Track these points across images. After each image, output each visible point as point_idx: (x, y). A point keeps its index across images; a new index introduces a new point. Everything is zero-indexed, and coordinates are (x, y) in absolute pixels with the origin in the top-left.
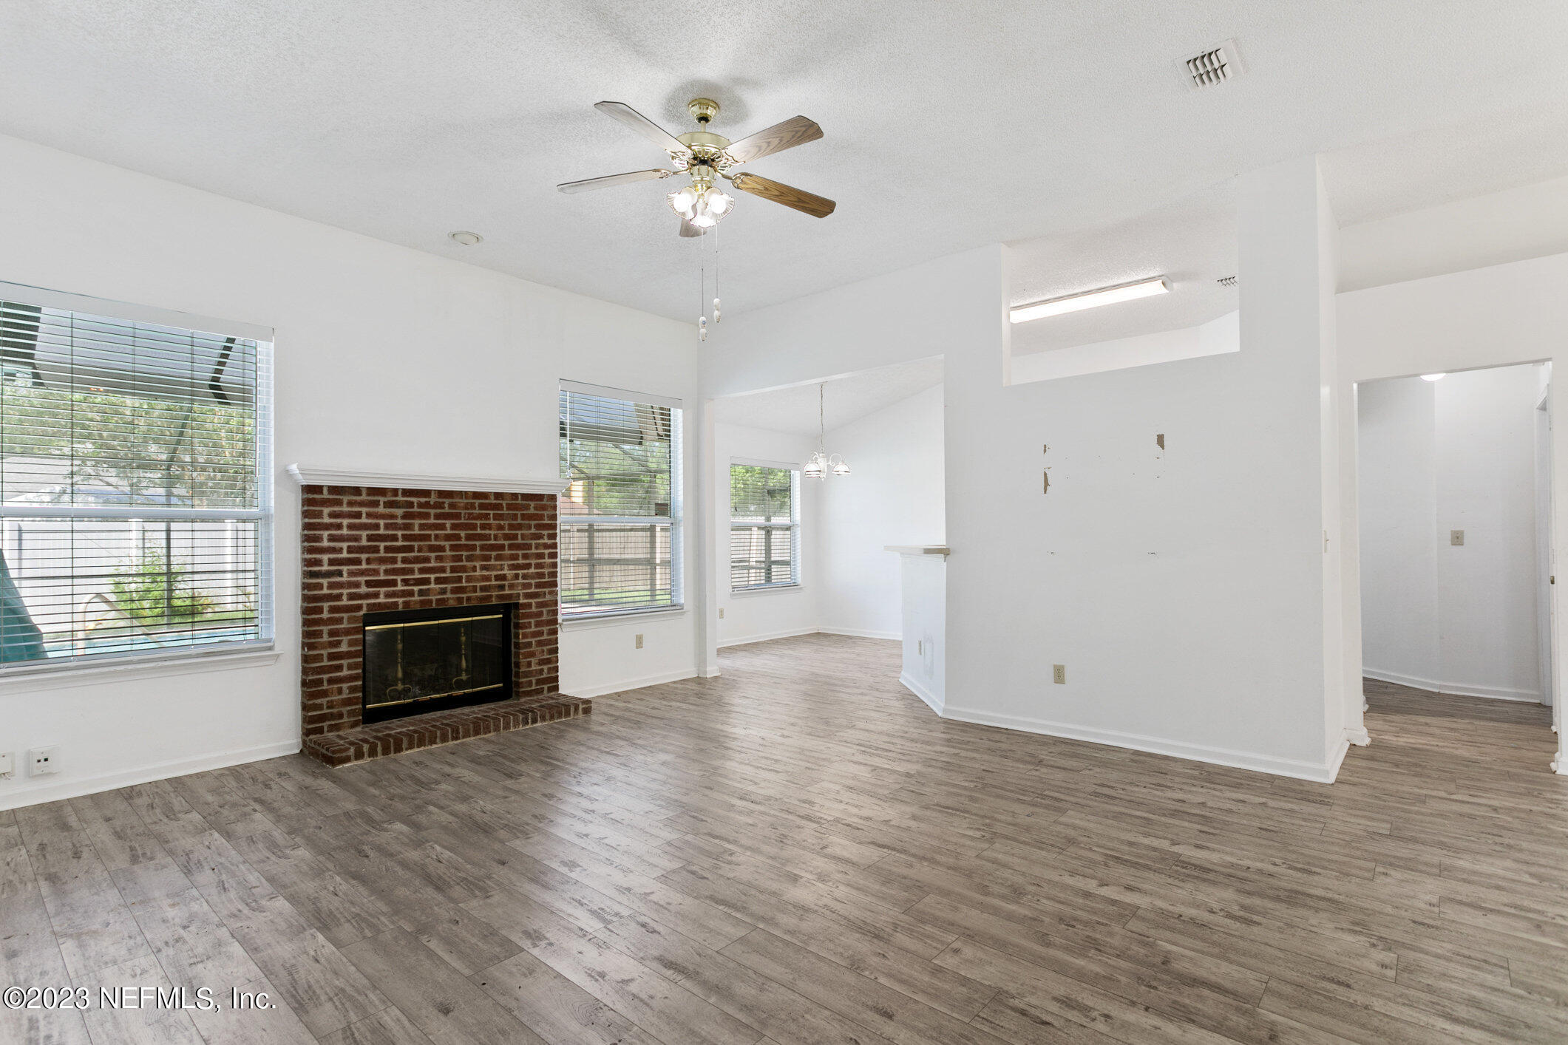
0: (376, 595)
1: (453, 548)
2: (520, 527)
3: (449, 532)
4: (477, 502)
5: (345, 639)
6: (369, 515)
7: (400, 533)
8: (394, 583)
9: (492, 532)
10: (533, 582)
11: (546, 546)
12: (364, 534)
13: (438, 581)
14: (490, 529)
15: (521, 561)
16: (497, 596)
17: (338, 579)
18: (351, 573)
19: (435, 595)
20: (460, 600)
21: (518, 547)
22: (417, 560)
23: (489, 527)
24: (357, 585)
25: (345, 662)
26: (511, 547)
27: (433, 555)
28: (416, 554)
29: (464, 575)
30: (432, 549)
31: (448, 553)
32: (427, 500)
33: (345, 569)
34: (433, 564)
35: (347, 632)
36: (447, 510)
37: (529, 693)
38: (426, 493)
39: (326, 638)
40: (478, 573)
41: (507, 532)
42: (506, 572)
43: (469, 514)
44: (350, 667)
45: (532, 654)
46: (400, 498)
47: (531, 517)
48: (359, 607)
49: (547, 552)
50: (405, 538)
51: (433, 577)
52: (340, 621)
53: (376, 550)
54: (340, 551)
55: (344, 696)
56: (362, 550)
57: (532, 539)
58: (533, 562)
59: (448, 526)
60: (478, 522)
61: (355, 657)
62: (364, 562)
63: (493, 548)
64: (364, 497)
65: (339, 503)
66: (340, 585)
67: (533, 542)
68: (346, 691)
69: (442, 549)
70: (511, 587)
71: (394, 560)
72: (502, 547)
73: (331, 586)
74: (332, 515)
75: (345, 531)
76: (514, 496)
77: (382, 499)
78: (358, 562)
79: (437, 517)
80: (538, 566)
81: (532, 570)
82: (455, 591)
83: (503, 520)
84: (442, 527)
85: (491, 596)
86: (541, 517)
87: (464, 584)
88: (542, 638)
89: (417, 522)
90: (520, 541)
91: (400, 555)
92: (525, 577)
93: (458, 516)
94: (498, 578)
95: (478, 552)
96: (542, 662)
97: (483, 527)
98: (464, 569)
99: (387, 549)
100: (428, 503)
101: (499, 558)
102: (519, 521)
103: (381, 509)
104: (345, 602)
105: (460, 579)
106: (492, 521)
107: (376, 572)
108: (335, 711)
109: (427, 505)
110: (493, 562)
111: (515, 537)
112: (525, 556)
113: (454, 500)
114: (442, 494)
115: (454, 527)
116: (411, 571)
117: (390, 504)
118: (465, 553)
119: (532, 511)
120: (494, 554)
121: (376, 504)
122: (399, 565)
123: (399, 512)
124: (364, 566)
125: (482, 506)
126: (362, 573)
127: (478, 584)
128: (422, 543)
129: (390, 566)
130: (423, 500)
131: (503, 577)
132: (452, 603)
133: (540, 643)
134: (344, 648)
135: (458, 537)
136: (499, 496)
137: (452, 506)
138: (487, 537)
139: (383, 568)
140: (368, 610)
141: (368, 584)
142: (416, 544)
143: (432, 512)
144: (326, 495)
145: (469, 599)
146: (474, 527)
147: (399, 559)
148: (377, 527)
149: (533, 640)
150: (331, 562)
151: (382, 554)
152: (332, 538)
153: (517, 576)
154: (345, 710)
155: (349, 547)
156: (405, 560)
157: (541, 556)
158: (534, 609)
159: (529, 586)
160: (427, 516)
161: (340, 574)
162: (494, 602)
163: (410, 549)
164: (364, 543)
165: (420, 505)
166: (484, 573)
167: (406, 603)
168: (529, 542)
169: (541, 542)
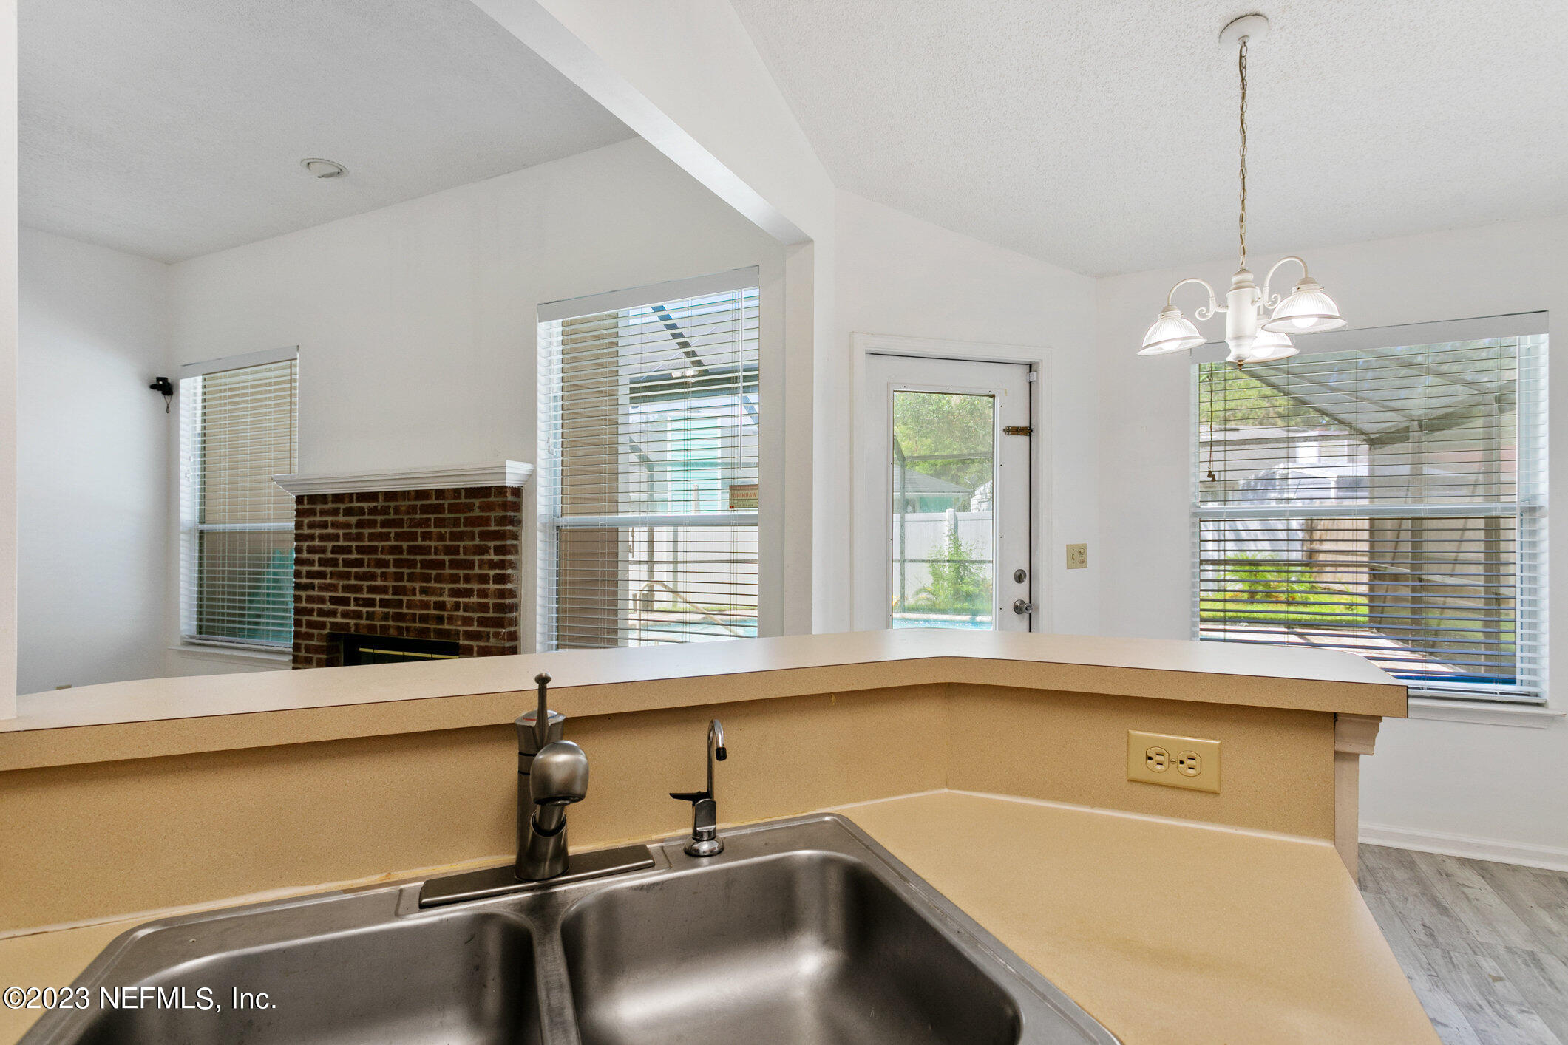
0: (335, 613)
1: (396, 563)
6: (333, 525)
7: (353, 544)
8: (348, 602)
9: (433, 544)
10: (475, 615)
11: (493, 565)
12: (330, 545)
14: (431, 539)
15: (462, 585)
16: (435, 630)
17: (312, 594)
18: (320, 588)
19: (379, 620)
20: (399, 629)
22: (365, 577)
23: (430, 536)
24: (323, 601)
26: (454, 564)
27: (380, 571)
28: (366, 569)
29: (405, 599)
30: (378, 563)
31: (392, 569)
32: (376, 504)
33: (316, 583)
34: (378, 582)
36: (392, 516)
38: (376, 497)
40: (419, 597)
41: (448, 543)
42: (446, 598)
43: (412, 520)
46: (356, 504)
48: (324, 625)
49: (492, 573)
50: (359, 550)
51: (378, 598)
52: (312, 637)
53: (334, 563)
54: (312, 563)
56: (326, 563)
57: (475, 554)
59: (393, 536)
60: (420, 530)
62: (328, 577)
63: (433, 564)
64: (330, 506)
66: (312, 600)
67: (477, 558)
69: (388, 564)
70: (450, 619)
71: (349, 576)
72: (443, 564)
75: (317, 543)
76: (457, 492)
77: (342, 507)
78: (324, 575)
79: (383, 525)
81: (474, 599)
82: (395, 617)
83: (444, 527)
84: (387, 537)
85: (429, 630)
87: (405, 610)
89: (367, 532)
91: (353, 570)
93: (401, 523)
94: (436, 606)
95: (419, 569)
97: (424, 536)
98: (405, 591)
99: (345, 563)
101: (438, 578)
102: (462, 528)
103: (341, 518)
104: (314, 618)
105: (401, 604)
106: (433, 529)
107: (335, 588)
109: (375, 511)
110: (433, 584)
111: (458, 550)
112: (466, 578)
113: (398, 503)
114: (387, 496)
115: (397, 537)
116: (361, 589)
118: (406, 571)
120: (434, 573)
121: (336, 512)
122: (353, 582)
123: (354, 520)
124: (328, 581)
126: (327, 588)
127: (418, 612)
128: (370, 557)
129: (346, 583)
130: (372, 505)
131: (443, 606)
132: (392, 632)
135: (402, 551)
136: (440, 493)
137: (397, 510)
138: (429, 550)
140: (330, 629)
141: (331, 600)
142: (366, 557)
144: (305, 505)
145: (408, 629)
146: (415, 537)
147: (354, 575)
148: (337, 537)
150: (309, 575)
151: (341, 568)
152: (309, 550)
153: (457, 606)
155: (319, 560)
156: (356, 576)
157: (484, 579)
159: (470, 620)
161: (313, 588)
162: (433, 638)
163: (361, 563)
164: (329, 555)
165: (370, 512)
166: (425, 598)
167: (356, 625)
168: (471, 557)
169: (486, 557)
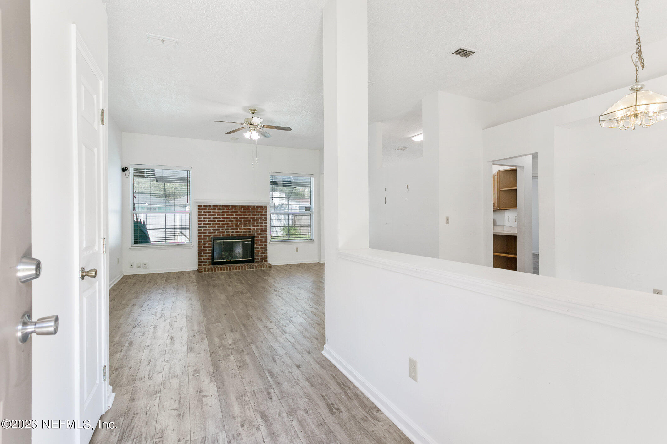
0: (215, 233)
1: (236, 221)
2: (255, 215)
3: (234, 216)
4: (243, 208)
5: (207, 243)
6: (213, 212)
7: (221, 217)
8: (219, 230)
9: (247, 217)
10: (259, 230)
11: (263, 220)
12: (212, 217)
13: (231, 229)
14: (246, 216)
15: (256, 225)
16: (248, 234)
17: (206, 228)
18: (209, 227)
19: (231, 233)
20: (237, 235)
21: (255, 221)
22: (226, 224)
23: (246, 215)
24: (210, 230)
25: (207, 249)
26: (253, 221)
27: (230, 223)
28: (225, 222)
29: (239, 228)
30: (230, 221)
31: (234, 222)
32: (228, 208)
33: (207, 226)
34: (230, 225)
35: (208, 241)
36: (234, 211)
37: (258, 262)
38: (228, 206)
39: (202, 243)
40: (243, 228)
41: (251, 216)
42: (251, 227)
43: (241, 212)
44: (208, 250)
45: (259, 251)
46: (221, 208)
47: (259, 212)
48: (211, 236)
49: (264, 222)
50: (223, 218)
51: (230, 228)
52: (206, 239)
53: (215, 221)
54: (206, 221)
55: (207, 257)
56: (211, 221)
58: (259, 225)
59: (234, 215)
60: (243, 214)
61: (209, 248)
62: (212, 224)
63: (247, 221)
64: (212, 208)
65: (206, 209)
66: (206, 230)
67: (259, 219)
68: (207, 256)
69: (232, 221)
70: (253, 232)
71: (219, 224)
72: (250, 221)
73: (204, 230)
74: (204, 212)
75: (207, 216)
76: (254, 206)
77: (216, 208)
78: (210, 224)
79: (231, 212)
80: (261, 226)
81: (259, 227)
82: (236, 232)
83: (250, 213)
84: (233, 215)
85: (247, 234)
86: (262, 212)
87: (239, 230)
88: (262, 247)
89: (226, 214)
90: (255, 219)
91: (221, 223)
92: (257, 229)
93: (237, 212)
94: (248, 229)
95: (243, 222)
96: (262, 253)
97: (244, 215)
98: (239, 226)
99: (218, 221)
100: (229, 209)
101: (249, 223)
102: (255, 213)
103: (216, 211)
104: (207, 234)
105: (237, 229)
106: (247, 213)
107: (215, 227)
108: (205, 261)
109: (228, 209)
110: (247, 225)
111: (254, 218)
112: (257, 223)
113: (236, 208)
114: (232, 206)
115: (236, 215)
116: (224, 227)
117: (218, 209)
118: (239, 222)
119: (259, 210)
120: (247, 222)
121: (215, 209)
122: (221, 225)
123: (221, 211)
124: (212, 225)
125: (244, 209)
126: (211, 227)
127: (243, 231)
128: (227, 219)
129: (218, 225)
130: (227, 208)
131: (250, 229)
132: (235, 235)
133: (261, 248)
134: (207, 245)
135: (237, 218)
136: (249, 206)
137: (235, 209)
138: (246, 218)
139: (217, 226)
140: (213, 236)
141: (213, 230)
142: (225, 220)
143: (230, 211)
144: (202, 207)
145: (240, 235)
146: (242, 215)
147: (221, 224)
148: (215, 215)
149: (259, 247)
150: (204, 224)
151: (216, 222)
152: (204, 218)
153: (254, 229)
154: (207, 261)
155: (208, 220)
156: (222, 224)
157: (262, 223)
158: (260, 238)
159: (258, 231)
160: (228, 212)
161: (206, 227)
162: (247, 235)
163: (224, 221)
164: (212, 219)
165: (227, 209)
166: (245, 228)
167: (223, 235)
168: (258, 219)
169: (262, 219)
